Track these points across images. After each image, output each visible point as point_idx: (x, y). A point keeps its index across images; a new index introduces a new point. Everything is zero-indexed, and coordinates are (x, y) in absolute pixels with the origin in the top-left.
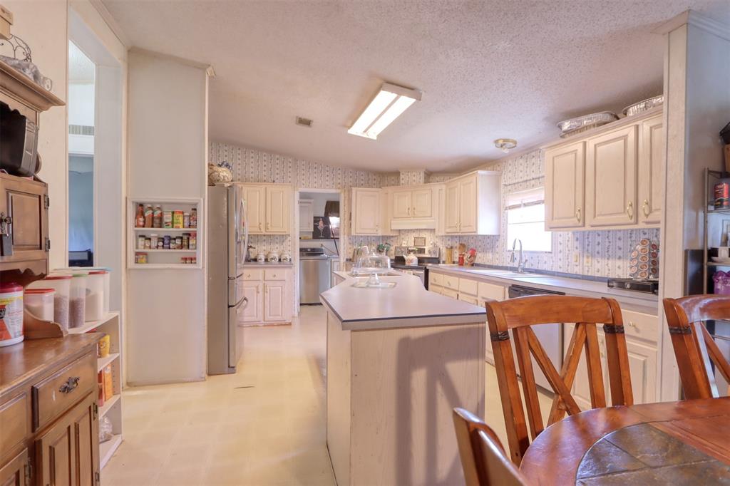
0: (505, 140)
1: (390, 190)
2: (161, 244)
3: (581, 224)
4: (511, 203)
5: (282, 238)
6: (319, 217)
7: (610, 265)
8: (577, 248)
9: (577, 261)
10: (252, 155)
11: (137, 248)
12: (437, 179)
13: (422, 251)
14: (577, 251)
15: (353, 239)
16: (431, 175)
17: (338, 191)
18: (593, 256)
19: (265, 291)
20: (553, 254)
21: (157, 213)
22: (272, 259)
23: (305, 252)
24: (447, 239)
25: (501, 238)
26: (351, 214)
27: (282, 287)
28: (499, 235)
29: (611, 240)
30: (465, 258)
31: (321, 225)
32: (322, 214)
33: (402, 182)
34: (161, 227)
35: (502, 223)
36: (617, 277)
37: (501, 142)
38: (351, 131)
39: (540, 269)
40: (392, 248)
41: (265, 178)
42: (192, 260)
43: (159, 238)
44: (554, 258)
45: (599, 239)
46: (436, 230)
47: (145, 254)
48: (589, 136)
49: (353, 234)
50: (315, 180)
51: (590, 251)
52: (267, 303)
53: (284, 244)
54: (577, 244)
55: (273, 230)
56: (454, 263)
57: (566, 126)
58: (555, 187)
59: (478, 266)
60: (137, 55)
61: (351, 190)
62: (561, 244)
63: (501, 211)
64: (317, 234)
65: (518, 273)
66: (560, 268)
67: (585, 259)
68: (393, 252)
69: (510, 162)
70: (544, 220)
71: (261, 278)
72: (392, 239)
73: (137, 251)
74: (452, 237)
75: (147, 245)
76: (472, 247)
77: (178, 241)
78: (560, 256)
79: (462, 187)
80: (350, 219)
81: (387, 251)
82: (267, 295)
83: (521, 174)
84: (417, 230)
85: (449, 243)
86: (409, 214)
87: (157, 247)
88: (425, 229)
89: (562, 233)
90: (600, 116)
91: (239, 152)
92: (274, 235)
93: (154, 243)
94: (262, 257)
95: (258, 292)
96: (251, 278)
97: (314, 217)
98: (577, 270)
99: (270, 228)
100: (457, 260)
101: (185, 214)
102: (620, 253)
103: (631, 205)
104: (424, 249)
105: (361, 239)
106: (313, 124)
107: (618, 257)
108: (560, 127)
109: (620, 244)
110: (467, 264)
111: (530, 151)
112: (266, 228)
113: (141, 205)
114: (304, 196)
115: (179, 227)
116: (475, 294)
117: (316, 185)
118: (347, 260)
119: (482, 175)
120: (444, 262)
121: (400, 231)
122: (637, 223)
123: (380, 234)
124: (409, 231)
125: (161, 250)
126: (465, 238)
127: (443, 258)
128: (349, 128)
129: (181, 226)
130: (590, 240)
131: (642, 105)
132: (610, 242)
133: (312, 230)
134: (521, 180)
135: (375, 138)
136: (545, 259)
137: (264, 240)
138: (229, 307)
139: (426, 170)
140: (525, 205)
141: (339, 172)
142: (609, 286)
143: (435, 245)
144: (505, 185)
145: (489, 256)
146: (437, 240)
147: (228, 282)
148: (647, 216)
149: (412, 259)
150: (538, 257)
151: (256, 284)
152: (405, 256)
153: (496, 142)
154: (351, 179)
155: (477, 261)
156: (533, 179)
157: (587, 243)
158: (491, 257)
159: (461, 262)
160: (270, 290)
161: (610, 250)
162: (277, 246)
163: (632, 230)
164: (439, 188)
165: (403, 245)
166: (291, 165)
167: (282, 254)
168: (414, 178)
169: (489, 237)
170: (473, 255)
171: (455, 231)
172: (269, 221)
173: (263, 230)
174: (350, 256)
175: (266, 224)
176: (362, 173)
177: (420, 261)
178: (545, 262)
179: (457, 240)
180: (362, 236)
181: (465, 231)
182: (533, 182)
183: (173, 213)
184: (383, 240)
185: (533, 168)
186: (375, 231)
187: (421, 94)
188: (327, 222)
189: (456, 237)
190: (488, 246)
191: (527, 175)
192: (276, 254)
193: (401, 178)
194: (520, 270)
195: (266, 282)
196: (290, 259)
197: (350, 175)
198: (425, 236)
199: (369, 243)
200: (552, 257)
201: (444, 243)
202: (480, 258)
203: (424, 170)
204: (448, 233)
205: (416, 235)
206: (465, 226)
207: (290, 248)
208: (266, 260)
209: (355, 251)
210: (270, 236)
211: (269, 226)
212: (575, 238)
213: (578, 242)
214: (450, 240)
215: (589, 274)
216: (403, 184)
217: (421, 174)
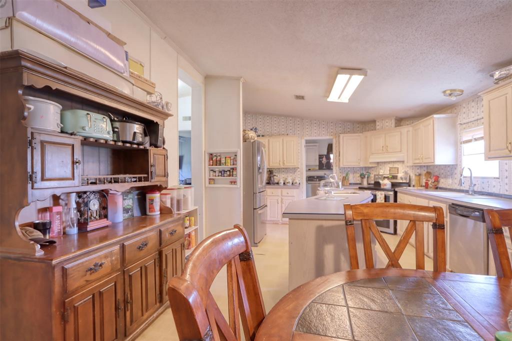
0: (451, 90)
1: (368, 134)
2: (220, 174)
3: (511, 154)
4: (465, 139)
5: (294, 170)
10: (275, 119)
11: (210, 176)
12: (407, 123)
13: (395, 177)
15: (342, 170)
16: (400, 121)
17: (331, 137)
19: (282, 202)
20: (500, 180)
21: (219, 158)
22: (288, 183)
23: (310, 179)
24: (417, 168)
25: (459, 167)
26: (340, 152)
28: (457, 165)
30: (429, 183)
31: (324, 160)
33: (378, 127)
34: (220, 165)
35: (458, 154)
37: (448, 92)
38: (329, 100)
39: (489, 191)
40: (372, 176)
41: (283, 133)
42: (234, 182)
43: (219, 171)
44: (501, 182)
46: (406, 162)
47: (213, 179)
49: (341, 166)
50: (316, 131)
52: (283, 210)
53: (296, 173)
55: (287, 165)
56: (421, 186)
57: (497, 74)
58: (491, 125)
59: (441, 189)
60: (208, 79)
61: (340, 136)
62: (507, 171)
63: (457, 145)
64: (321, 166)
66: (507, 191)
68: (373, 178)
69: (464, 105)
70: (484, 152)
71: (280, 194)
72: (373, 169)
73: (211, 178)
74: (421, 166)
75: (214, 175)
76: (437, 174)
77: (228, 173)
78: (506, 181)
79: (423, 128)
80: (339, 156)
81: (368, 177)
82: (284, 205)
83: (473, 115)
84: (391, 162)
85: (418, 171)
86: (383, 151)
87: (219, 176)
88: (398, 161)
89: (507, 162)
92: (289, 168)
93: (217, 174)
94: (282, 182)
95: (278, 203)
96: (274, 194)
97: (319, 155)
99: (285, 163)
100: (424, 184)
101: (231, 158)
104: (397, 176)
105: (349, 169)
106: (305, 98)
108: (492, 76)
110: (431, 188)
111: (475, 97)
112: (284, 163)
113: (211, 154)
114: (307, 142)
115: (228, 165)
117: (316, 134)
119: (438, 118)
120: (414, 186)
121: (378, 163)
123: (362, 166)
124: (385, 163)
125: (220, 177)
126: (431, 167)
127: (413, 183)
128: (328, 97)
129: (229, 164)
133: (318, 164)
134: (473, 119)
135: (348, 102)
136: (494, 183)
137: (283, 171)
138: (254, 209)
139: (397, 117)
140: (476, 140)
141: (332, 124)
143: (406, 173)
144: (461, 124)
145: (450, 181)
146: (408, 169)
147: (253, 195)
149: (387, 184)
150: (488, 182)
151: (277, 198)
152: (381, 181)
153: (444, 92)
154: (340, 129)
155: (441, 185)
158: (451, 183)
159: (427, 186)
162: (291, 174)
164: (406, 130)
165: (381, 174)
166: (299, 123)
167: (294, 180)
168: (387, 124)
169: (449, 166)
171: (419, 162)
172: (285, 159)
173: (281, 164)
175: (283, 161)
176: (348, 124)
177: (394, 185)
178: (494, 186)
179: (425, 169)
180: (349, 168)
181: (425, 162)
183: (226, 158)
184: (365, 170)
185: (483, 109)
186: (358, 164)
187: (367, 72)
188: (328, 158)
189: (424, 166)
190: (449, 173)
191: (478, 115)
192: (290, 180)
193: (377, 125)
194: (470, 193)
195: (283, 197)
196: (299, 183)
197: (340, 125)
198: (399, 166)
199: (354, 172)
200: (500, 182)
201: (413, 171)
202: (443, 183)
203: (395, 117)
204: (415, 164)
205: (391, 165)
206: (426, 158)
207: (299, 176)
208: (284, 184)
209: (343, 177)
210: (287, 168)
211: (285, 162)
214: (419, 169)
216: (378, 129)
217: (392, 120)
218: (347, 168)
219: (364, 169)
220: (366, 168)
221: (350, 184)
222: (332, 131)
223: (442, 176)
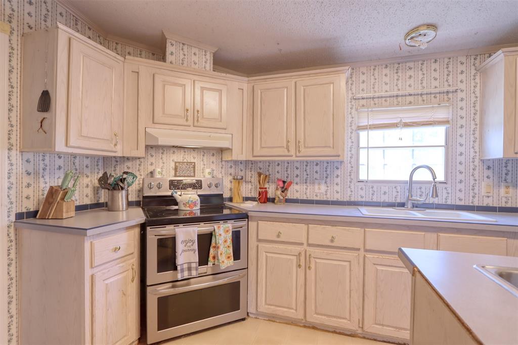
8: (488, 177)
9: (489, 192)
13: (199, 184)
14: (489, 181)
18: (514, 186)
20: (448, 186)
25: (345, 167)
26: (47, 94)
33: (170, 58)
44: (449, 189)
49: (60, 147)
51: (509, 180)
54: (488, 173)
61: (54, 27)
62: (461, 173)
66: (461, 200)
67: (502, 190)
76: (278, 176)
78: (460, 186)
79: (301, 87)
83: (386, 88)
86: (186, 119)
98: (491, 202)
104: (201, 182)
118: (20, 216)
124: (164, 149)
130: (510, 168)
140: (407, 125)
144: (354, 98)
145: (320, 188)
156: (410, 95)
157: (504, 172)
158: (322, 190)
159: (266, 199)
168: (195, 58)
171: (285, 154)
174: (34, 205)
182: (411, 99)
185: (410, 82)
190: (317, 176)
193: (169, 52)
194: (409, 206)
198: (195, 161)
200: (446, 188)
201: (223, 170)
202: (297, 192)
205: (179, 157)
206: (308, 147)
209: (53, 192)
212: (485, 167)
213: (491, 170)
214: (234, 166)
215: (509, 205)
216: (171, 63)
217: (208, 54)
223: (298, 180)
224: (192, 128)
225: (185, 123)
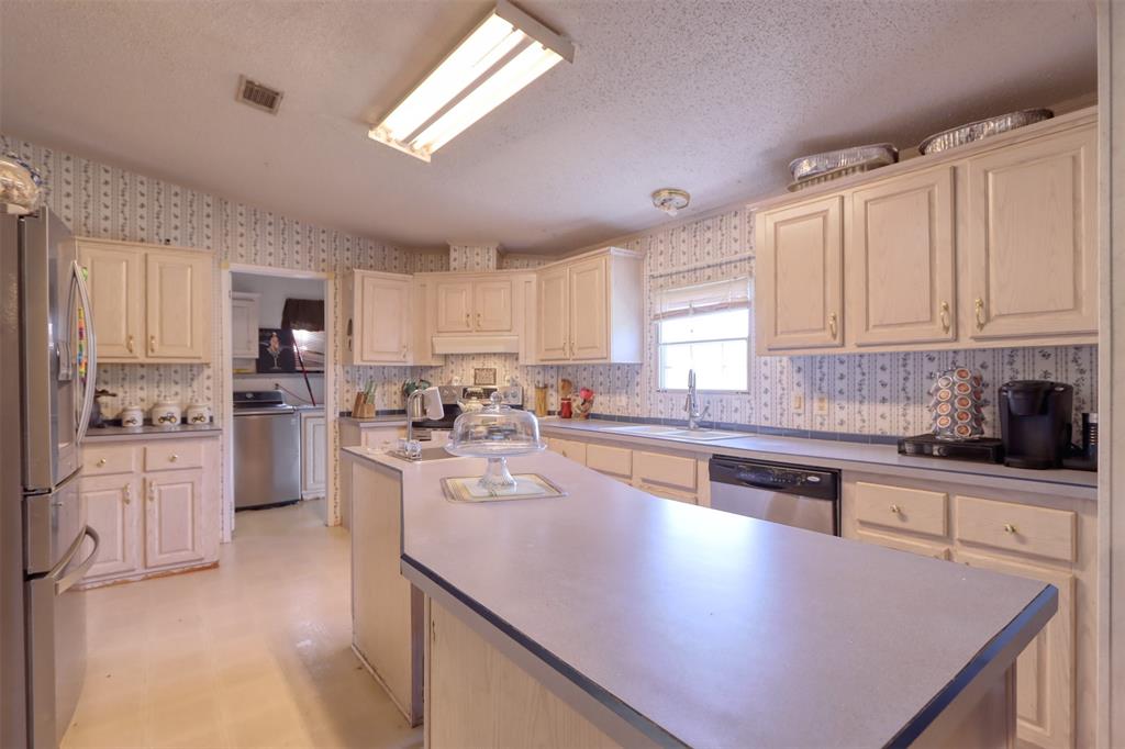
0: (672, 191)
1: (430, 278)
3: (838, 341)
4: (665, 308)
5: (190, 371)
6: (271, 331)
7: (865, 413)
8: (798, 385)
9: (799, 407)
10: (108, 177)
12: (517, 263)
13: (491, 393)
14: (799, 391)
15: (354, 374)
16: (508, 255)
17: (322, 275)
18: (832, 398)
19: (145, 495)
20: (751, 397)
22: (164, 419)
23: (242, 401)
24: (536, 371)
25: (646, 371)
26: (351, 322)
27: (193, 483)
28: (642, 364)
29: (866, 371)
30: (574, 405)
31: (275, 345)
32: (277, 323)
33: (453, 264)
35: (649, 343)
36: (879, 433)
37: (665, 195)
39: (724, 421)
41: (143, 233)
44: (752, 402)
45: (841, 369)
46: (520, 356)
48: (851, 185)
49: (357, 361)
50: (272, 249)
51: (825, 389)
52: (153, 525)
53: (195, 384)
54: (798, 377)
55: (164, 352)
56: (550, 413)
57: (805, 167)
58: (780, 276)
59: (596, 417)
61: (352, 273)
62: (766, 378)
63: (647, 324)
64: (264, 364)
65: (690, 429)
66: (766, 419)
67: (816, 404)
69: (661, 236)
70: (746, 335)
71: (135, 466)
72: (432, 372)
74: (544, 367)
76: (585, 384)
78: (766, 398)
79: (575, 277)
80: (350, 332)
82: (153, 506)
83: (684, 259)
84: (480, 354)
85: (540, 378)
86: (468, 326)
88: (496, 354)
89: (768, 359)
90: (875, 153)
91: (66, 164)
92: (170, 365)
94: (136, 416)
96: (104, 469)
97: (261, 330)
98: (802, 423)
99: (156, 348)
100: (557, 408)
102: (885, 392)
103: (946, 308)
104: (496, 390)
105: (371, 372)
106: (282, 105)
107: (879, 398)
108: (791, 169)
109: (885, 376)
110: (578, 416)
111: (704, 217)
112: (148, 347)
116: (628, 473)
117: (271, 259)
118: (342, 414)
120: (532, 413)
121: (446, 356)
122: (956, 338)
123: (410, 363)
124: (463, 356)
126: (570, 370)
127: (530, 406)
128: (372, 126)
130: (825, 370)
131: (965, 131)
132: (863, 374)
133: (257, 356)
134: (684, 268)
135: (427, 159)
136: (736, 404)
137: (142, 377)
138: (28, 577)
139: (501, 245)
140: (697, 311)
141: (323, 236)
142: (900, 452)
143: (514, 383)
144: (652, 277)
145: (621, 400)
146: (518, 373)
147: (24, 504)
148: (981, 326)
150: (721, 401)
151: (119, 481)
152: (461, 404)
153: (656, 194)
154: (348, 254)
155: (596, 409)
156: (709, 267)
157: (818, 375)
158: (624, 404)
159: (566, 413)
160: (160, 491)
161: (865, 387)
162: (177, 388)
163: (907, 354)
164: (525, 279)
165: (456, 384)
166: (210, 210)
167: (189, 407)
168: (478, 259)
170: (587, 401)
171: (563, 356)
172: (154, 330)
173: (139, 352)
174: (350, 407)
175: (148, 338)
176: (371, 244)
178: (736, 410)
180: (372, 367)
181: (583, 356)
182: (708, 272)
184: (414, 375)
185: (709, 248)
186: (400, 358)
187: (573, 49)
188: (287, 340)
190: (619, 383)
191: (697, 260)
192: (172, 408)
193: (452, 259)
194: (692, 425)
195: (149, 477)
196: (211, 419)
197: (348, 244)
198: (496, 367)
199: (386, 381)
200: (749, 401)
201: (529, 377)
202: (601, 404)
203: (497, 245)
204: (542, 360)
205: (477, 364)
206: (580, 348)
207: (210, 394)
208: (148, 422)
209: (359, 396)
210: (157, 367)
211: (156, 343)
212: (796, 368)
213: (802, 374)
214: (542, 373)
215: (825, 429)
216: (455, 269)
217: (491, 251)
218: (366, 367)
219: (408, 372)
220: (413, 368)
221: (377, 413)
222: (323, 256)
223: (601, 389)
224: (475, 333)
225: (467, 329)
